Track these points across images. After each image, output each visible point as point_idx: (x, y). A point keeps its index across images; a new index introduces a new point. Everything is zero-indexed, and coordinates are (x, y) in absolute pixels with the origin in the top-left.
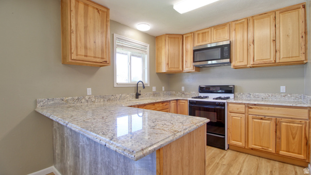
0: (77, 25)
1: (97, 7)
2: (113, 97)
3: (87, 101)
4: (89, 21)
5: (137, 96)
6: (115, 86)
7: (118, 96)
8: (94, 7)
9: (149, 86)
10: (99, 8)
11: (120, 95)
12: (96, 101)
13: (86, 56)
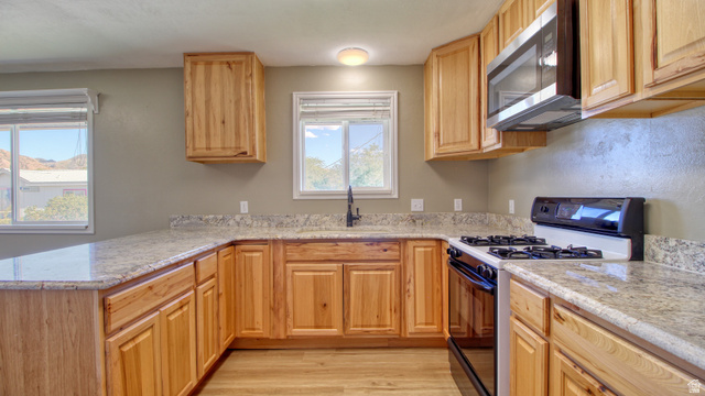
0: (193, 102)
1: (228, 60)
2: (289, 220)
3: (238, 224)
4: (213, 88)
5: (351, 220)
6: (295, 197)
7: (302, 219)
8: (221, 63)
9: (396, 196)
10: (231, 59)
11: (306, 216)
12: (255, 224)
13: (208, 148)
